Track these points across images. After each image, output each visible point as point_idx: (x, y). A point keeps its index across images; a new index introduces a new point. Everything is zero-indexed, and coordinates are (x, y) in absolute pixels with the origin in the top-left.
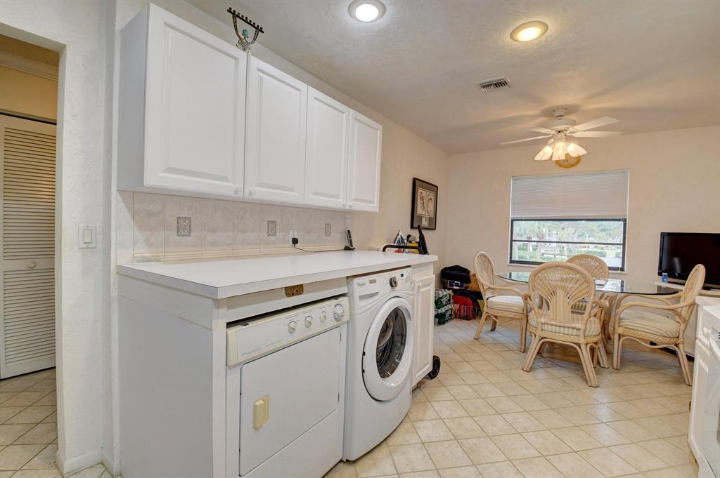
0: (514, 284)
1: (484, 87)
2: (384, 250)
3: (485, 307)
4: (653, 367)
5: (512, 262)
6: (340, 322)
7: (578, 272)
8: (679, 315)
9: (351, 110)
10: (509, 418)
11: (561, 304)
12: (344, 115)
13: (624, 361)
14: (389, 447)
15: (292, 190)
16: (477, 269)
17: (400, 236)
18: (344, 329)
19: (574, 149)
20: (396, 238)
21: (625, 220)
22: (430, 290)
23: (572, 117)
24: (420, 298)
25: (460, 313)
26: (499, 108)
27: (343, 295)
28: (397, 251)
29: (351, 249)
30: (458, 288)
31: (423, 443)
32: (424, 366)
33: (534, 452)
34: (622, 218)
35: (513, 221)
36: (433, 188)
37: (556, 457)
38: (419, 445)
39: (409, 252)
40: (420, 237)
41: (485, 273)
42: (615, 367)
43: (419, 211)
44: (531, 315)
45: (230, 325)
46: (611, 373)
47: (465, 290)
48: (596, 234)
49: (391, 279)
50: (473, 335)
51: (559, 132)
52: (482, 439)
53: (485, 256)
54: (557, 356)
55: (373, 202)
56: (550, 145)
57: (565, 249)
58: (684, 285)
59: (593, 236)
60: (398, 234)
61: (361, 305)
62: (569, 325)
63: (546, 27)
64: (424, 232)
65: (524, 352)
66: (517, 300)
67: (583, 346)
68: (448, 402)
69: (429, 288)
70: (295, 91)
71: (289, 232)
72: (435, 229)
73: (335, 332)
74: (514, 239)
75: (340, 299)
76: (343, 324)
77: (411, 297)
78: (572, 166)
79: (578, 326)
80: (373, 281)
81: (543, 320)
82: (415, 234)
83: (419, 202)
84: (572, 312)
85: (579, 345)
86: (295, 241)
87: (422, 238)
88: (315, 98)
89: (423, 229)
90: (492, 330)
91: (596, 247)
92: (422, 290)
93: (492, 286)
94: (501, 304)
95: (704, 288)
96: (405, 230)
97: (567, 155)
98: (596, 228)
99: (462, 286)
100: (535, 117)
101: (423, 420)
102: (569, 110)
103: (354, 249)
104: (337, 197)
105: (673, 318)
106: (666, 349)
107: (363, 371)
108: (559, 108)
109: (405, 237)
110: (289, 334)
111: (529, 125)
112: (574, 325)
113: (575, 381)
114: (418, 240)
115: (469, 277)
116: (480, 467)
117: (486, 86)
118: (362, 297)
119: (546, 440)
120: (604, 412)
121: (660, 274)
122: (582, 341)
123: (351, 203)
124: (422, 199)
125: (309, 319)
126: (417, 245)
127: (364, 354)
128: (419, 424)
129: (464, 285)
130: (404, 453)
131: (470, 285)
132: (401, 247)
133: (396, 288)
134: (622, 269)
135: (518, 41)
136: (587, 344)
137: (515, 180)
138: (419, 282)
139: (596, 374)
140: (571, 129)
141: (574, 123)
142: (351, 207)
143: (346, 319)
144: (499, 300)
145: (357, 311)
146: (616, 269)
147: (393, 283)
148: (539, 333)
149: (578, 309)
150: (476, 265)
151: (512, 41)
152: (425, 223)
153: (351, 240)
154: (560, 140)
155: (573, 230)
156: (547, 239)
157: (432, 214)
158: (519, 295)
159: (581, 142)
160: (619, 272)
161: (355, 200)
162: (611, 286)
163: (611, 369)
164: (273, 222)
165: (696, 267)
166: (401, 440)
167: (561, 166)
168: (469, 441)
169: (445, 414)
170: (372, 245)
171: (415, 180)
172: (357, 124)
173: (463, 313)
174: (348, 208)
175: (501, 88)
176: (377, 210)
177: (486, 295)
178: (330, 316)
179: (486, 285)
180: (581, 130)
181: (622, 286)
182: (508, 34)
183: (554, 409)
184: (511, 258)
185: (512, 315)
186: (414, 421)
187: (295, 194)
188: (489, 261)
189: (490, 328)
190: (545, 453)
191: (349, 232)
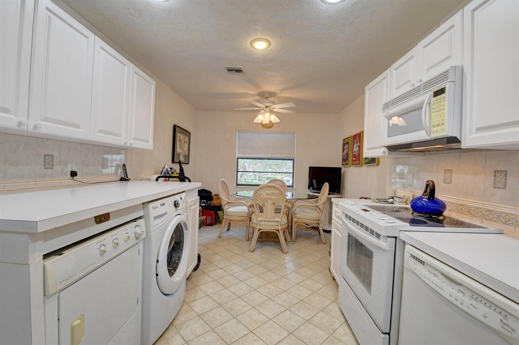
0: (241, 199)
1: (229, 70)
2: (157, 180)
3: (225, 215)
4: (308, 237)
5: (237, 185)
6: (139, 240)
7: (278, 189)
8: (319, 209)
9: (132, 64)
10: (248, 282)
11: (269, 209)
12: (126, 67)
13: (297, 237)
14: (175, 327)
15: (78, 126)
16: (220, 191)
17: (165, 169)
18: (141, 246)
19: (274, 119)
20: (163, 170)
21: (294, 160)
22: (196, 207)
23: (272, 99)
24: (191, 213)
25: (206, 222)
26: (235, 86)
27: (140, 218)
28: (165, 181)
29: (126, 180)
30: (204, 205)
31: (199, 315)
32: (193, 262)
33: (265, 298)
34: (292, 158)
35: (238, 159)
36: (187, 133)
37: (276, 297)
38: (197, 318)
39: (173, 181)
40: (180, 170)
41: (224, 193)
42: (293, 240)
43: (178, 150)
44: (253, 216)
45: (46, 256)
46: (292, 243)
47: (209, 205)
48: (272, 167)
49: (175, 202)
50: (217, 235)
51: (266, 107)
52: (236, 300)
53: (224, 182)
54: (264, 239)
55: (148, 142)
56: (262, 114)
57: (257, 176)
58: (319, 193)
59: (270, 168)
60: (164, 168)
61: (155, 223)
62: (274, 220)
63: (270, 44)
64: (183, 166)
65: (248, 240)
66: (243, 209)
67: (280, 231)
68: (210, 283)
69: (195, 206)
70: (83, 38)
71: (67, 165)
72: (188, 163)
73: (135, 249)
74: (238, 170)
75: (138, 222)
76: (141, 241)
77: (186, 214)
78: (270, 127)
79: (278, 220)
80: (163, 205)
81: (260, 219)
82: (177, 167)
83: (178, 143)
84: (275, 213)
85: (278, 231)
86: (74, 174)
87: (182, 170)
88: (101, 48)
89: (183, 163)
90: (228, 230)
91: (272, 175)
92: (192, 208)
93: (230, 201)
94: (235, 212)
95: (329, 194)
96: (168, 165)
97: (270, 122)
98: (272, 164)
99: (207, 203)
100: (254, 95)
101: (195, 300)
102: (272, 94)
103: (130, 179)
104: (119, 135)
105: (316, 211)
106: (313, 228)
107: (157, 275)
108: (267, 92)
109: (169, 170)
110: (100, 256)
111: (251, 100)
112: (275, 220)
113: (277, 252)
114: (178, 172)
115: (212, 197)
116: (238, 318)
117: (230, 70)
118: (156, 218)
119: (270, 289)
120: (290, 266)
121: (309, 188)
122: (280, 228)
123: (132, 141)
124: (180, 141)
125: (116, 241)
126: (178, 175)
127: (158, 261)
128: (193, 304)
129: (209, 202)
130: (187, 327)
131: (212, 202)
132: (167, 176)
133: (178, 208)
134: (293, 187)
135: (254, 47)
136: (282, 230)
137: (239, 133)
138: (191, 202)
139: (287, 245)
140: (273, 107)
141: (274, 103)
142: (131, 144)
143: (143, 236)
144: (234, 210)
145: (152, 229)
146: (290, 186)
147: (176, 205)
148: (258, 227)
149: (278, 211)
150: (219, 188)
151: (250, 46)
152: (182, 159)
153: (126, 173)
154: (267, 112)
155: (261, 164)
156: (248, 170)
157: (186, 152)
158: (246, 205)
159: (278, 114)
160: (291, 188)
161: (134, 139)
162: (289, 195)
163: (291, 242)
164: (50, 155)
165: (325, 184)
166: (183, 319)
167: (264, 127)
168: (229, 304)
169: (209, 291)
170: (142, 176)
171: (175, 126)
172: (136, 77)
173: (209, 221)
174: (128, 145)
175: (239, 73)
176: (152, 148)
177: (225, 208)
178: (132, 236)
179: (225, 201)
180: (277, 108)
181: (293, 195)
182: (249, 42)
183: (270, 270)
184: (237, 182)
185: (241, 218)
186: (190, 303)
187: (82, 130)
188: (226, 185)
189: (226, 229)
190: (271, 297)
191: (124, 165)
